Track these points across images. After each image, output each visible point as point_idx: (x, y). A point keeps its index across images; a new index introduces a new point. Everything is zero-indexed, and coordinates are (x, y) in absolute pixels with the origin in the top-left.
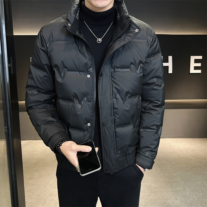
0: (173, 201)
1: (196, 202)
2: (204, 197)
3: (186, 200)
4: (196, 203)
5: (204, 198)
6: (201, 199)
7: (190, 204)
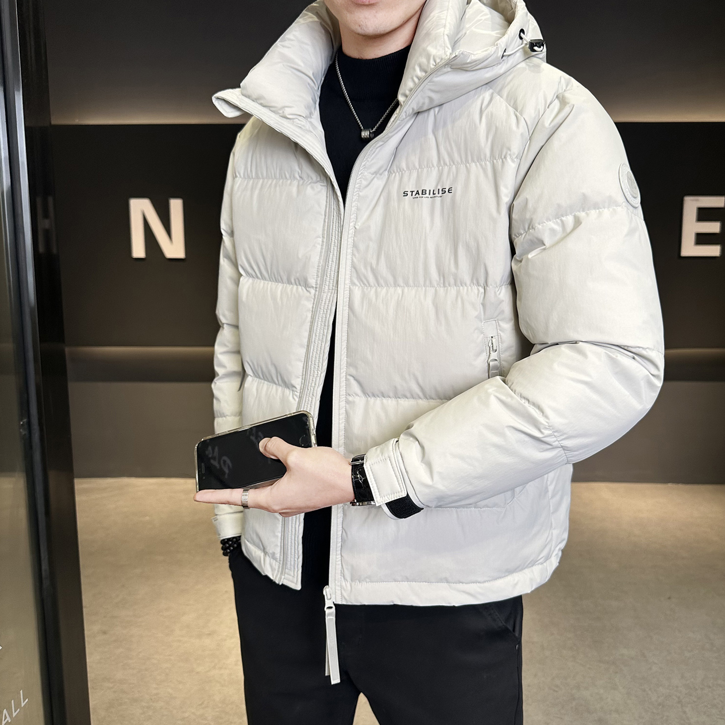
0: (602, 691)
1: (679, 698)
2: (711, 685)
3: (644, 690)
4: (680, 702)
5: (710, 687)
6: (696, 690)
7: (659, 704)
